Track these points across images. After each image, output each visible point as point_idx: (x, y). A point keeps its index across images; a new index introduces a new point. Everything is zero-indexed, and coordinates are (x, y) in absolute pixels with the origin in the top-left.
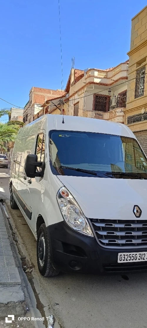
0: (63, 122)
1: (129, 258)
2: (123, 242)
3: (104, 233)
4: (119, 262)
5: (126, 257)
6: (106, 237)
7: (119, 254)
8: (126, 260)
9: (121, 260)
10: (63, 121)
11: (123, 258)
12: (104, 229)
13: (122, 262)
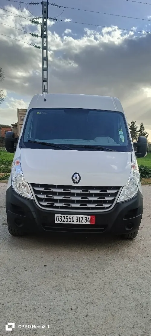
0: (45, 101)
1: (66, 220)
2: (62, 205)
3: (44, 196)
4: (56, 222)
5: (63, 219)
6: (45, 200)
7: (56, 215)
8: (63, 221)
9: (58, 220)
10: (45, 99)
11: (60, 219)
12: (44, 193)
13: (59, 222)
